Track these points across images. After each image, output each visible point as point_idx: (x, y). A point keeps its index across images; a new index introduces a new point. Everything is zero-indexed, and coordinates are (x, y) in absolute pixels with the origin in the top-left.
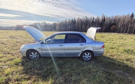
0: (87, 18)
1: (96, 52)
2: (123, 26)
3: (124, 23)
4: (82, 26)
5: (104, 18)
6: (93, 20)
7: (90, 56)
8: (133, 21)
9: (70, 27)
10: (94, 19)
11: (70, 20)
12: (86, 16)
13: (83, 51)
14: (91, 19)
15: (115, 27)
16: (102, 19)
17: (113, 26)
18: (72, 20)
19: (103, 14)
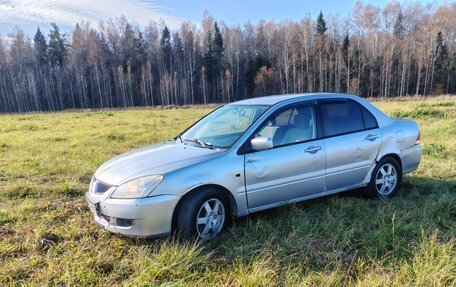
0: (128, 27)
1: (406, 156)
2: (298, 68)
3: (300, 56)
4: (111, 75)
5: (217, 30)
6: (163, 42)
7: (395, 177)
8: (327, 47)
9: (32, 84)
10: (166, 33)
11: (20, 37)
12: (124, 19)
13: (378, 160)
14: (153, 36)
15: (270, 72)
16: (209, 38)
17: (264, 68)
18: (39, 37)
19: (206, 12)
